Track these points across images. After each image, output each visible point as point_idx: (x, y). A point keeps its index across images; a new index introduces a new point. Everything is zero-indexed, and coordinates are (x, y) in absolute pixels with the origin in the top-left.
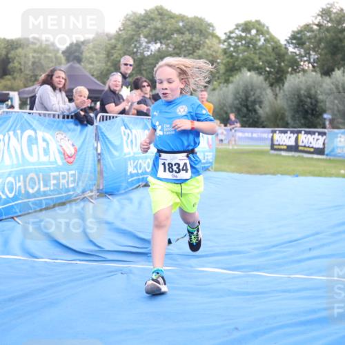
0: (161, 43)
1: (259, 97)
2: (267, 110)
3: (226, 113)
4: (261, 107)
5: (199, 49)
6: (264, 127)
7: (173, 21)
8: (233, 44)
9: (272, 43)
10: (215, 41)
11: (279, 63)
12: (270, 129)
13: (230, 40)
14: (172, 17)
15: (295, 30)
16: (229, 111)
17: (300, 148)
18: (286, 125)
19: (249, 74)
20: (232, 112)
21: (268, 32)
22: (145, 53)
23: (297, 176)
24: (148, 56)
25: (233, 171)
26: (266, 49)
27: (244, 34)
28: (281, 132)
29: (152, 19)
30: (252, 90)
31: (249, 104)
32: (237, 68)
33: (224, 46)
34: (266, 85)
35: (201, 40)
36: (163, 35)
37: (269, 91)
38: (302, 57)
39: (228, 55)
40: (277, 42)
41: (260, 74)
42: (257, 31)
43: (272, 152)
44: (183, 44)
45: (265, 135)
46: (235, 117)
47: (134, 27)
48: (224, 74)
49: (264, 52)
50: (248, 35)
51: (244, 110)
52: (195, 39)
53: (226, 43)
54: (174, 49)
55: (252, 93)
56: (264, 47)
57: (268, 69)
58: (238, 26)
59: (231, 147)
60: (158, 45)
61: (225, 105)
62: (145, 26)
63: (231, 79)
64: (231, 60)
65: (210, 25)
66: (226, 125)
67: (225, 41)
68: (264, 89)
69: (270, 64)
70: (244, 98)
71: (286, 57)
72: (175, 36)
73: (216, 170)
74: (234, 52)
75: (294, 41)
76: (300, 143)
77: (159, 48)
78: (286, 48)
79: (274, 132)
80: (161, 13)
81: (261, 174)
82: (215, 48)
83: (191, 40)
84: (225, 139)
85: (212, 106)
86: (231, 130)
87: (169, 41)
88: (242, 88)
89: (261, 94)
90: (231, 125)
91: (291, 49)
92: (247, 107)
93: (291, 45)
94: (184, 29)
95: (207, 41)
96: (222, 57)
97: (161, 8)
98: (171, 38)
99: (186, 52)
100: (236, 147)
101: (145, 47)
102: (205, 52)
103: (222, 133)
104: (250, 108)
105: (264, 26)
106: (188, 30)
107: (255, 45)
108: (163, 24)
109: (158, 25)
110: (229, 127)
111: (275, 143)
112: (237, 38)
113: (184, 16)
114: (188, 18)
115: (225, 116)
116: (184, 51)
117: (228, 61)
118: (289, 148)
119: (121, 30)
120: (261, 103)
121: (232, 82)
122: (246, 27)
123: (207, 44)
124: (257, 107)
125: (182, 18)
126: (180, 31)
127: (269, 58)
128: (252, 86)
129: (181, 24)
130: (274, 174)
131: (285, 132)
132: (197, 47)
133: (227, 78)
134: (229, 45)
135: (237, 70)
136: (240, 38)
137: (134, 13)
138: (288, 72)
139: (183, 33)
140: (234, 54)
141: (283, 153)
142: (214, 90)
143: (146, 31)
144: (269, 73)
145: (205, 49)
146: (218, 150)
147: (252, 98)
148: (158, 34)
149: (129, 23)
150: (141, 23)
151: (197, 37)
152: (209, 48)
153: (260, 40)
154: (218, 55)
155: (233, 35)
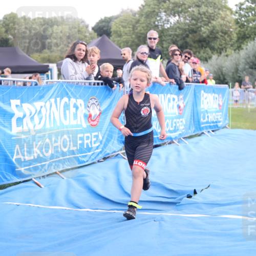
0: (179, 16)
5: (213, 20)
10: (228, 12)
13: (241, 12)
22: (165, 25)
24: (168, 28)
27: (253, 6)
32: (248, 36)
33: (237, 17)
35: (215, 12)
36: (180, 9)
39: (239, 25)
44: (199, 16)
48: (237, 41)
53: (237, 14)
54: (192, 19)
60: (177, 18)
61: (238, 69)
63: (242, 45)
64: (243, 30)
73: (232, 128)
74: (245, 21)
77: (178, 21)
82: (228, 18)
83: (207, 11)
84: (239, 99)
87: (186, 14)
94: (200, 3)
95: (221, 12)
96: (234, 27)
98: (188, 12)
99: (203, 23)
101: (165, 21)
102: (219, 22)
110: (243, 88)
112: (247, 9)
116: (201, 22)
117: (240, 31)
119: (143, 6)
121: (243, 49)
123: (221, 15)
126: (196, 5)
132: (211, 18)
133: (239, 45)
134: (240, 15)
135: (248, 38)
136: (250, 9)
139: (199, 6)
140: (245, 24)
142: (227, 56)
143: (165, 5)
145: (219, 20)
148: (176, 9)
151: (211, 10)
152: (223, 19)
154: (231, 25)
155: (243, 7)
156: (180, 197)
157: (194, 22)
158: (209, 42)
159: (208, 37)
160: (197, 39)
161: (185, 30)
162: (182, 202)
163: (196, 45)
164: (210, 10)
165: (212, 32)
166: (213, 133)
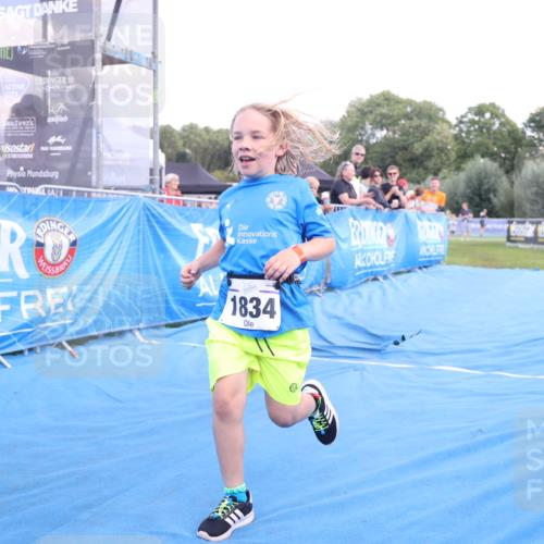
0: (387, 129)
1: (493, 185)
2: (502, 199)
3: (457, 203)
4: (495, 196)
5: (427, 135)
6: (498, 217)
7: (401, 106)
8: (465, 129)
9: (508, 127)
10: (445, 126)
11: (516, 148)
12: (505, 220)
13: (462, 126)
14: (398, 101)
15: (534, 112)
16: (460, 201)
17: (540, 240)
18: (524, 215)
19: (482, 160)
20: (464, 202)
21: (503, 115)
22: (370, 141)
23: (537, 269)
24: (374, 144)
25: (467, 265)
26: (501, 133)
27: (477, 118)
28: (518, 222)
29: (379, 105)
30: (486, 177)
31: (483, 192)
33: (455, 131)
34: (501, 172)
36: (389, 121)
37: (504, 179)
38: (540, 141)
40: (513, 126)
41: (494, 160)
42: (492, 114)
43: (509, 244)
44: (411, 130)
45: (500, 226)
46: (469, 207)
47: (359, 113)
48: (455, 161)
49: (499, 136)
50: (482, 120)
51: (477, 199)
52: (423, 125)
53: (457, 129)
54: (403, 134)
55: (486, 181)
56: (499, 131)
57: (503, 155)
58: (470, 109)
59: (462, 239)
61: (456, 194)
62: (371, 112)
63: (463, 166)
65: (440, 110)
66: (457, 216)
67: (456, 126)
68: (499, 177)
69: (506, 150)
70: (477, 186)
71: (524, 142)
72: (403, 122)
73: (449, 263)
75: (532, 125)
76: (540, 235)
78: (524, 133)
79: (510, 223)
80: (387, 98)
81: (497, 268)
82: (446, 133)
83: (420, 126)
85: (444, 195)
86: (463, 221)
87: (396, 128)
88: (475, 176)
89: (496, 181)
90: (463, 214)
91: (529, 133)
92: (480, 195)
93: (530, 129)
95: (437, 126)
96: (452, 144)
97: (388, 93)
98: (398, 124)
100: (468, 239)
101: (371, 135)
103: (453, 225)
104: (483, 197)
105: (499, 108)
106: (417, 115)
107: (489, 130)
108: (390, 110)
109: (384, 110)
110: (461, 217)
111: (512, 234)
112: (469, 122)
113: (412, 101)
114: (416, 103)
115: (455, 206)
118: (527, 240)
120: (495, 191)
121: (463, 170)
122: (480, 111)
124: (491, 196)
125: (410, 102)
126: (408, 117)
127: (504, 143)
128: (486, 173)
129: (409, 109)
130: (512, 267)
131: (524, 223)
132: (426, 132)
133: (458, 165)
134: (461, 130)
135: (469, 157)
136: (473, 122)
137: (360, 99)
138: (525, 158)
139: (411, 119)
140: (466, 140)
141: (521, 246)
142: (444, 178)
143: (371, 117)
144: (505, 159)
145: (435, 135)
146: (450, 243)
147: (486, 187)
148: (384, 121)
149: (353, 109)
150: (366, 110)
152: (439, 134)
153: (494, 124)
154: (448, 141)
155: (465, 119)
156: (385, 344)
157: (405, 138)
158: (422, 161)
159: (422, 155)
160: (408, 157)
161: (395, 148)
162: (388, 350)
163: (407, 164)
164: (424, 123)
165: (426, 150)
166: (425, 269)
